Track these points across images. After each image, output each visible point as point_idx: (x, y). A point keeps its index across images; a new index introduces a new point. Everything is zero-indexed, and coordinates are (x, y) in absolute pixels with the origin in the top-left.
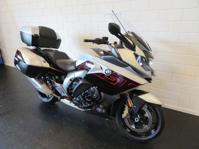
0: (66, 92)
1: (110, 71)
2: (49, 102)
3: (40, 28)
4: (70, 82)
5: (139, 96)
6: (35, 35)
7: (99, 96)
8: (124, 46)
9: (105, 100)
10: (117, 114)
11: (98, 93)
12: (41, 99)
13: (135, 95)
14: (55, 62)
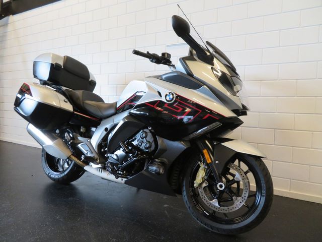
0: (96, 150)
1: (173, 95)
2: (63, 177)
3: (66, 57)
4: (105, 133)
5: (223, 144)
6: (56, 64)
7: (153, 144)
8: (195, 57)
9: (164, 151)
10: (184, 184)
11: (153, 139)
12: (50, 174)
13: (215, 143)
14: (83, 103)
